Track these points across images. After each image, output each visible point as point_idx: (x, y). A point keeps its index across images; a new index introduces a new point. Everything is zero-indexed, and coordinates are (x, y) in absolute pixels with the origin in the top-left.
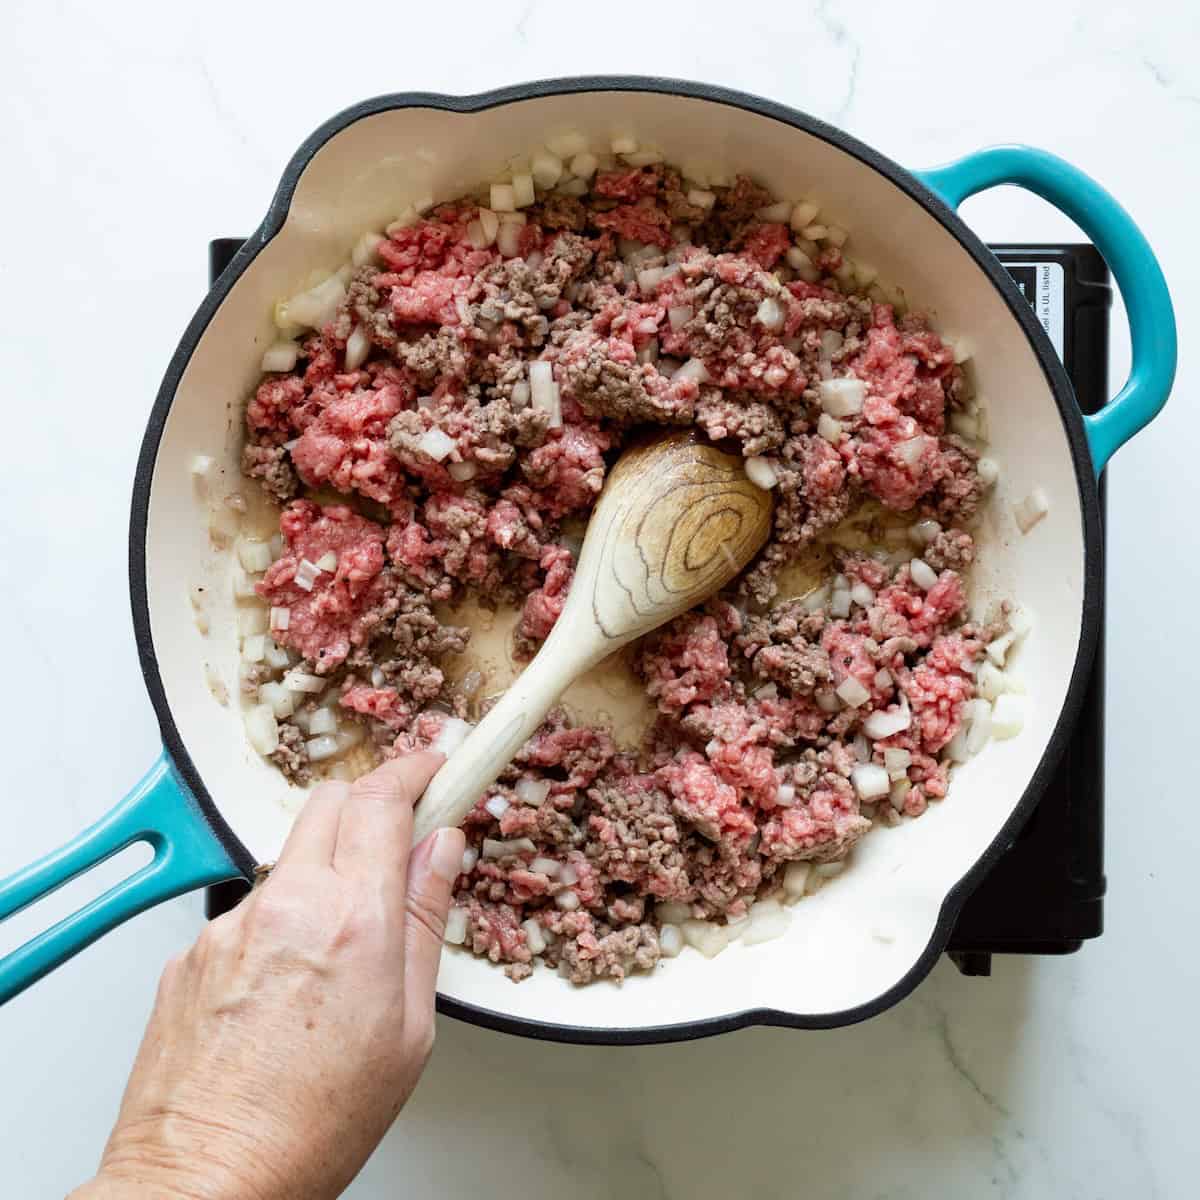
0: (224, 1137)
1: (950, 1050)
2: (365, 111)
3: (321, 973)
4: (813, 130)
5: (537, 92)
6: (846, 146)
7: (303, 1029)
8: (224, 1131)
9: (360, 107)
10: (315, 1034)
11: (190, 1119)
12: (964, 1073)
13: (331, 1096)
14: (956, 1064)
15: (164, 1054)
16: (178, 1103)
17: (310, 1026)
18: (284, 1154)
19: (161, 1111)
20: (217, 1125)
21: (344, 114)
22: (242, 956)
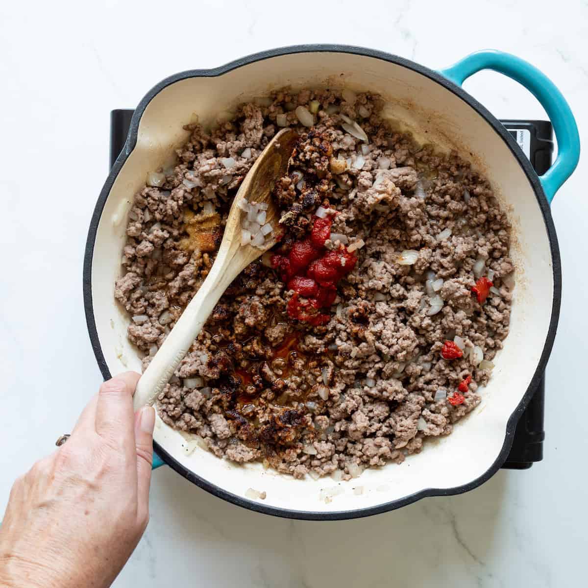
0: (39, 570)
1: (457, 534)
2: (167, 84)
3: (92, 487)
4: (386, 58)
5: (248, 61)
6: (403, 63)
7: (83, 514)
8: (40, 567)
9: (164, 82)
10: (88, 517)
11: (23, 560)
12: (464, 545)
13: (96, 549)
14: (459, 541)
15: (12, 527)
16: (16, 551)
17: (87, 513)
18: (71, 578)
19: (8, 556)
20: (36, 563)
21: (157, 86)
22: (53, 478)
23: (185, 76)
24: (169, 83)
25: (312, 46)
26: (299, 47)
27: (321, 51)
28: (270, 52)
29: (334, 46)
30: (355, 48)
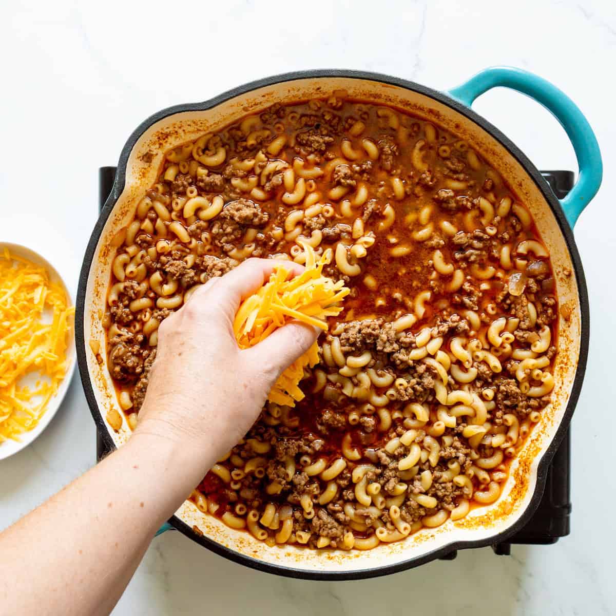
23: (173, 112)
25: (307, 72)
26: (294, 73)
29: (332, 71)
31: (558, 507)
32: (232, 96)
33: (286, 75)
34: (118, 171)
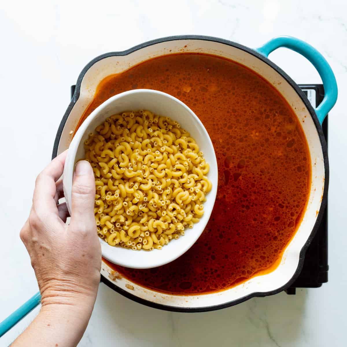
14: (271, 338)
23: (107, 56)
24: (97, 60)
25: (180, 36)
27: (185, 39)
28: (156, 40)
29: (193, 36)
30: (205, 37)
31: (321, 266)
32: (139, 48)
33: (168, 38)
34: (76, 87)
